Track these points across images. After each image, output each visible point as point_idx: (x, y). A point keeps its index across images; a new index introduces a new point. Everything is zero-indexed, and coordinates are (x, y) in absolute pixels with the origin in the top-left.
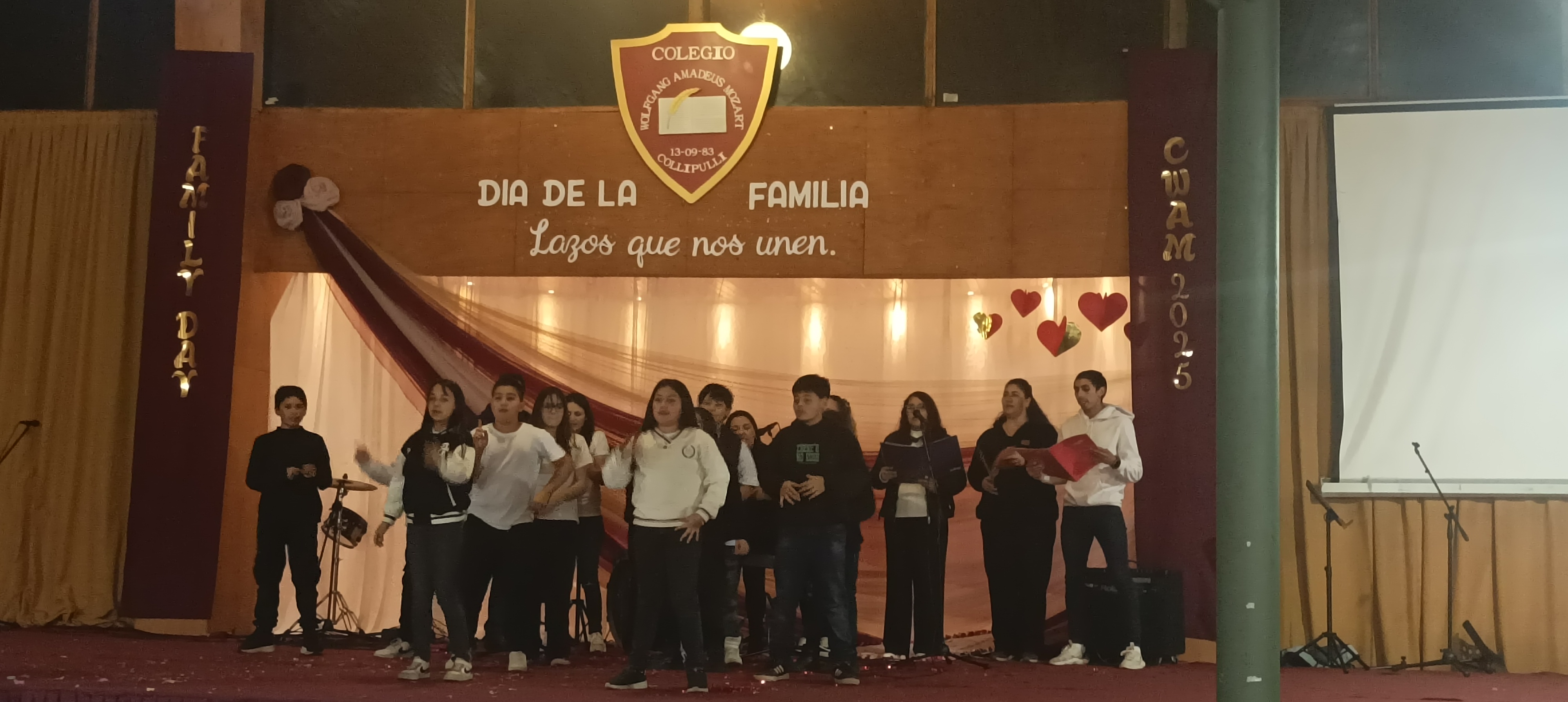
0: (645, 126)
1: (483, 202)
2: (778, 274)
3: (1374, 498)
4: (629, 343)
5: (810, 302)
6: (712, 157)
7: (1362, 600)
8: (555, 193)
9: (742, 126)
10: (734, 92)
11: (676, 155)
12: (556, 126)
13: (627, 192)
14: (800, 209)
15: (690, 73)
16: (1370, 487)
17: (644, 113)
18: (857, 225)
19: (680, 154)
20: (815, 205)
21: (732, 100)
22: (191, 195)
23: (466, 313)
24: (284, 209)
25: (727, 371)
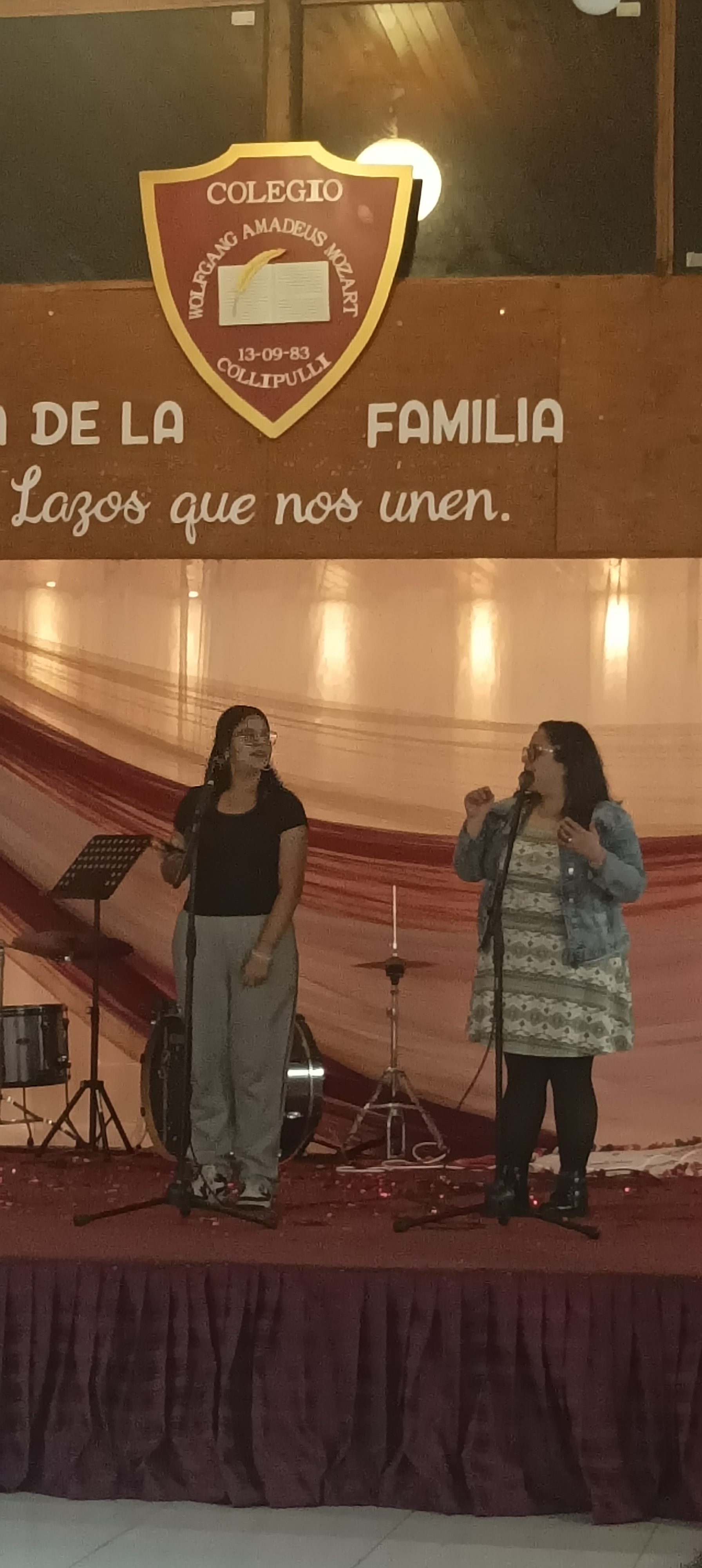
0: (196, 312)
2: (418, 553)
4: (175, 669)
5: (469, 598)
6: (308, 361)
8: (52, 423)
9: (355, 310)
10: (341, 255)
11: (247, 359)
12: (51, 313)
13: (169, 420)
14: (451, 446)
15: (269, 224)
17: (195, 290)
18: (546, 470)
19: (253, 358)
20: (477, 439)
21: (338, 268)
25: (336, 711)
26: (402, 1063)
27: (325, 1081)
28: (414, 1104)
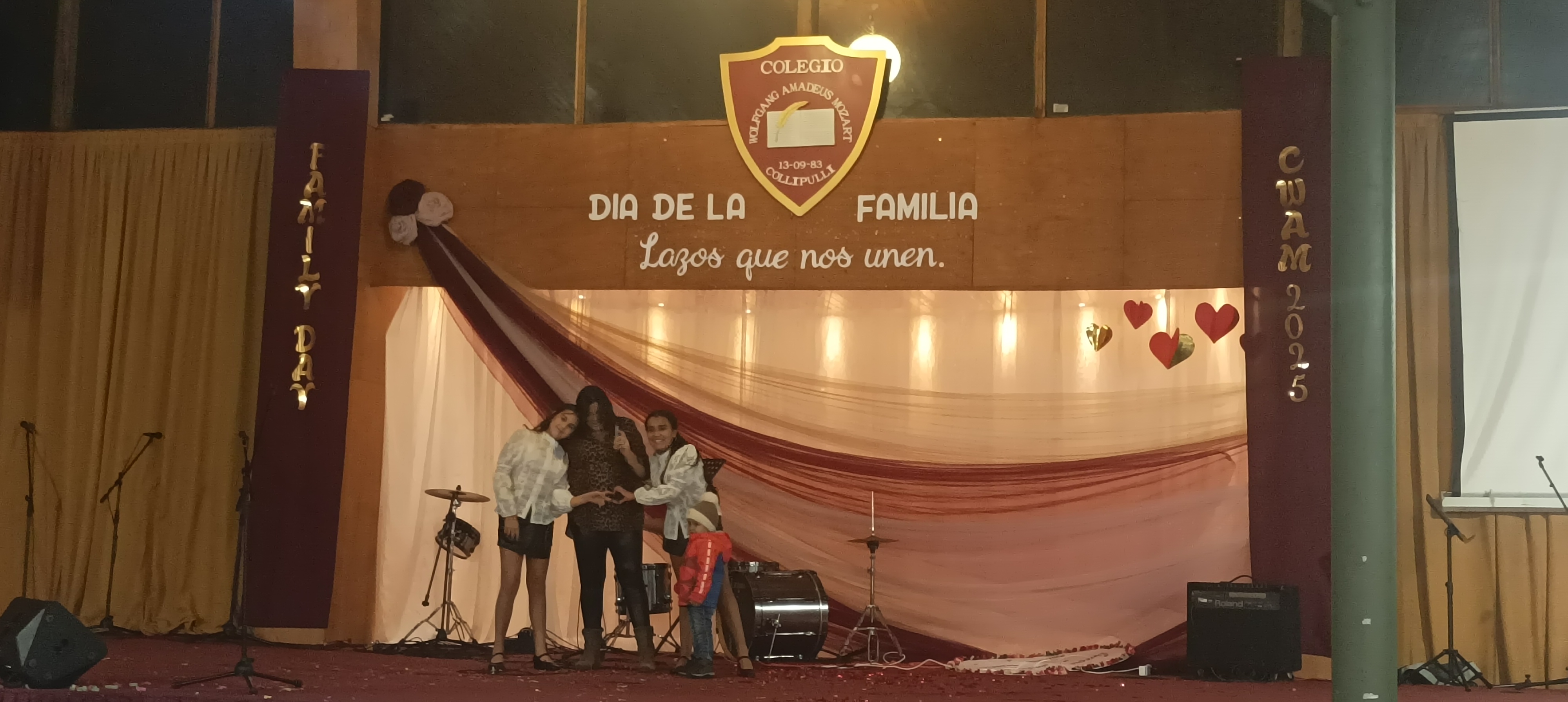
0: (753, 139)
1: (594, 216)
2: (886, 287)
3: (1497, 512)
4: (738, 357)
5: (918, 314)
6: (821, 169)
7: (1484, 618)
8: (665, 206)
9: (850, 138)
10: (842, 105)
11: (784, 168)
12: (665, 140)
13: (736, 205)
14: (908, 221)
15: (798, 86)
16: (1492, 501)
17: (753, 126)
18: (966, 237)
19: (788, 167)
20: (924, 217)
21: (840, 113)
22: (308, 211)
23: (576, 326)
24: (399, 224)
25: (836, 384)
26: (878, 602)
27: (829, 613)
28: (885, 628)
